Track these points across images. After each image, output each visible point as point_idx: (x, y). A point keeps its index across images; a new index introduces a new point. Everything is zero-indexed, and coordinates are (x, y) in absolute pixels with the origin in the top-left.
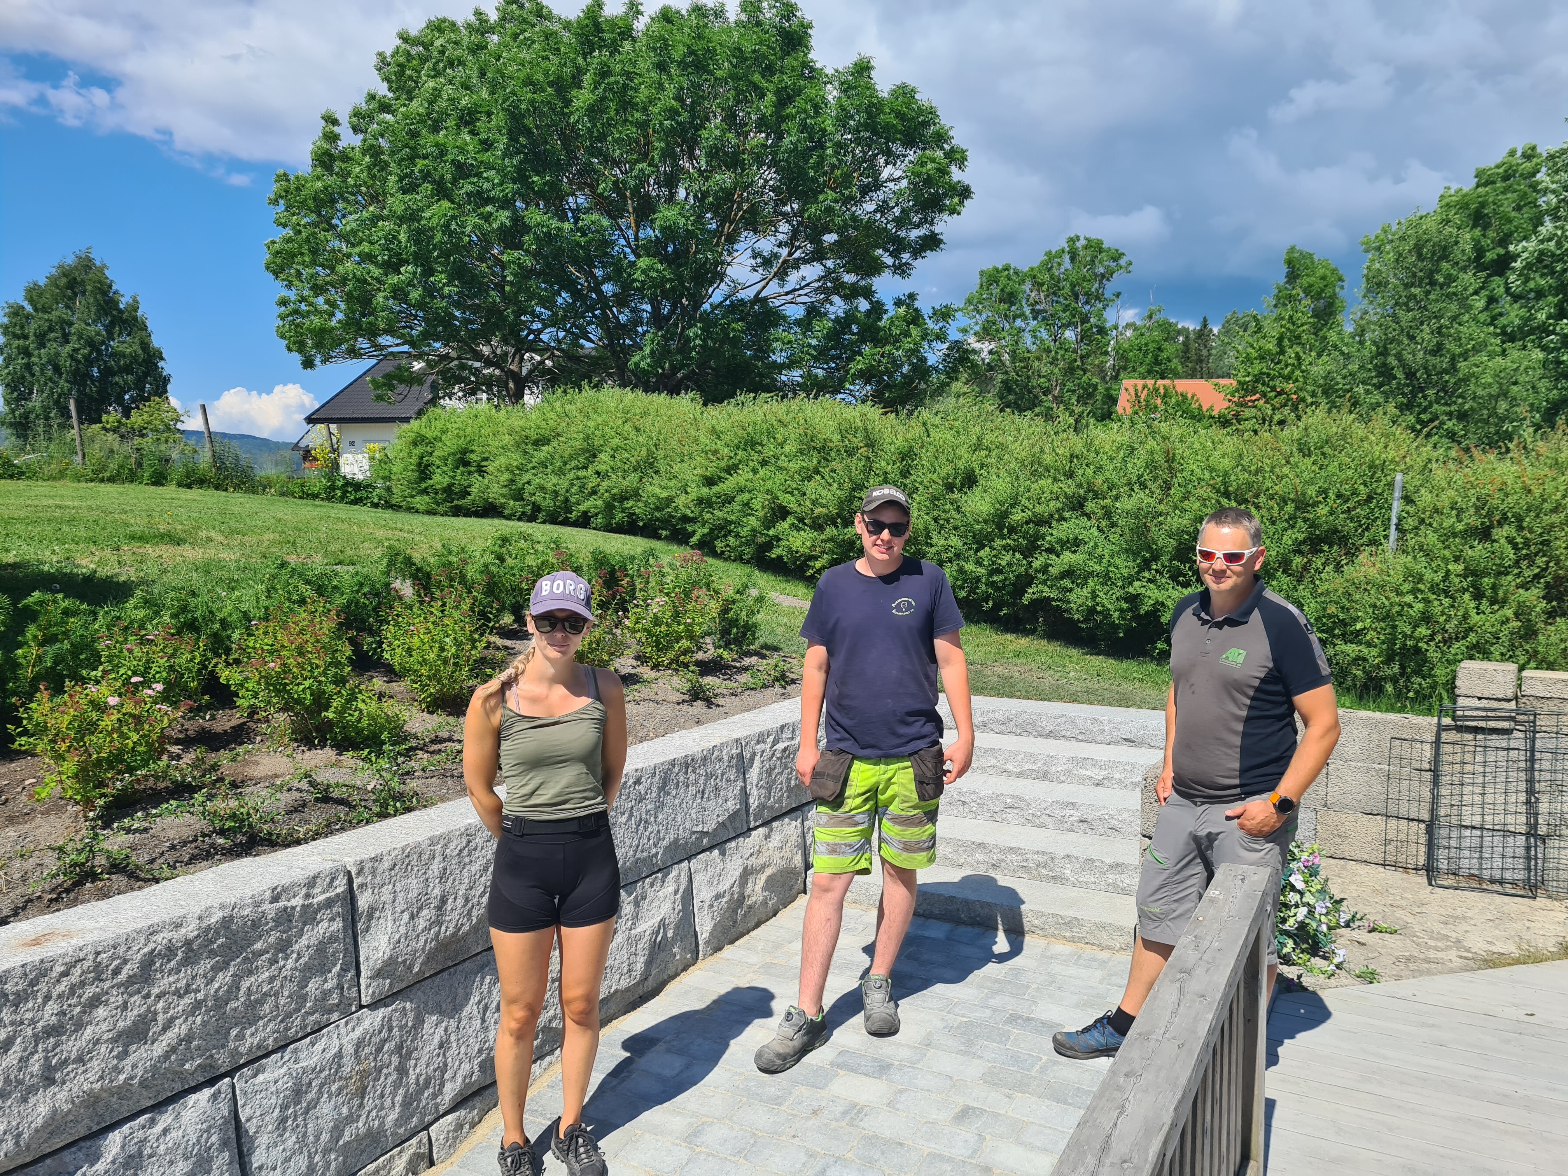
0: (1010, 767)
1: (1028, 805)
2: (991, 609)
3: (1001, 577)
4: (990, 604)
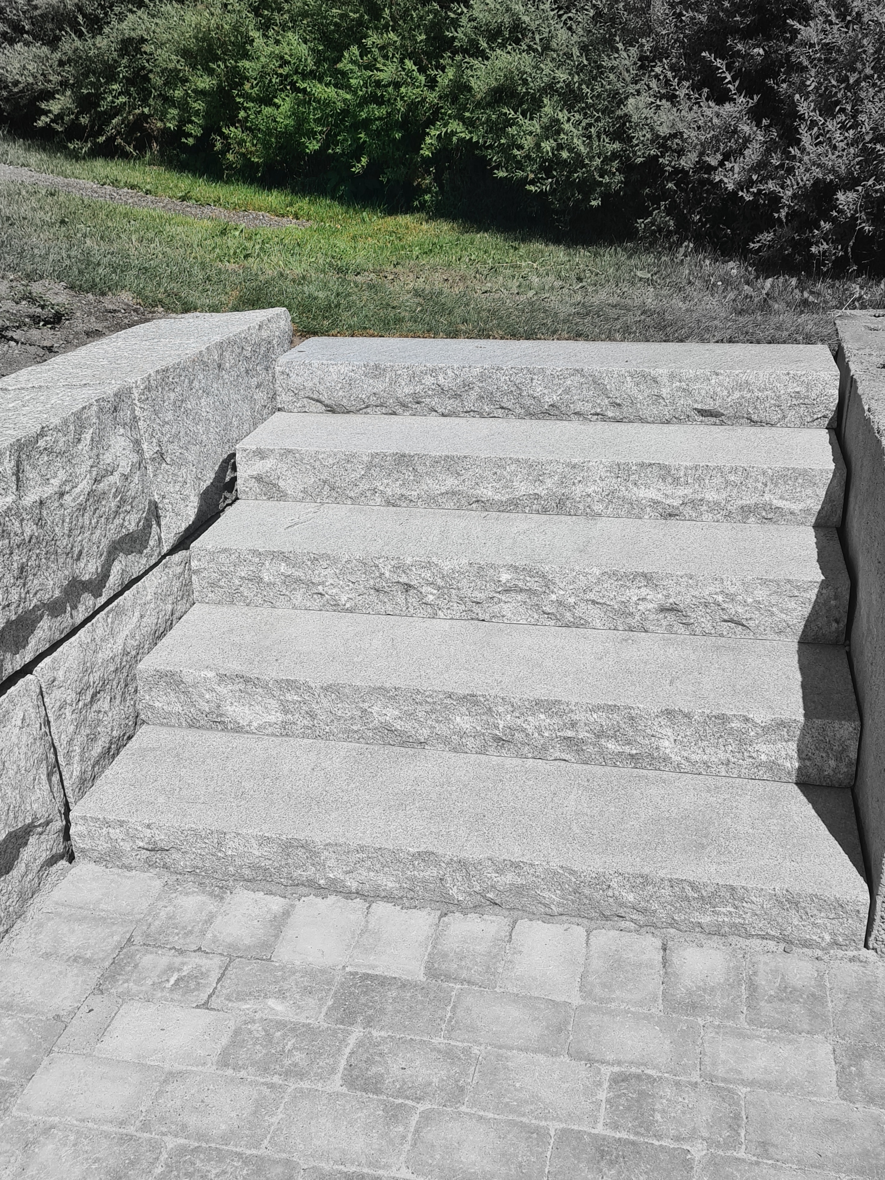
0: (487, 492)
1: (548, 584)
2: (367, 169)
3: (383, 111)
4: (364, 160)
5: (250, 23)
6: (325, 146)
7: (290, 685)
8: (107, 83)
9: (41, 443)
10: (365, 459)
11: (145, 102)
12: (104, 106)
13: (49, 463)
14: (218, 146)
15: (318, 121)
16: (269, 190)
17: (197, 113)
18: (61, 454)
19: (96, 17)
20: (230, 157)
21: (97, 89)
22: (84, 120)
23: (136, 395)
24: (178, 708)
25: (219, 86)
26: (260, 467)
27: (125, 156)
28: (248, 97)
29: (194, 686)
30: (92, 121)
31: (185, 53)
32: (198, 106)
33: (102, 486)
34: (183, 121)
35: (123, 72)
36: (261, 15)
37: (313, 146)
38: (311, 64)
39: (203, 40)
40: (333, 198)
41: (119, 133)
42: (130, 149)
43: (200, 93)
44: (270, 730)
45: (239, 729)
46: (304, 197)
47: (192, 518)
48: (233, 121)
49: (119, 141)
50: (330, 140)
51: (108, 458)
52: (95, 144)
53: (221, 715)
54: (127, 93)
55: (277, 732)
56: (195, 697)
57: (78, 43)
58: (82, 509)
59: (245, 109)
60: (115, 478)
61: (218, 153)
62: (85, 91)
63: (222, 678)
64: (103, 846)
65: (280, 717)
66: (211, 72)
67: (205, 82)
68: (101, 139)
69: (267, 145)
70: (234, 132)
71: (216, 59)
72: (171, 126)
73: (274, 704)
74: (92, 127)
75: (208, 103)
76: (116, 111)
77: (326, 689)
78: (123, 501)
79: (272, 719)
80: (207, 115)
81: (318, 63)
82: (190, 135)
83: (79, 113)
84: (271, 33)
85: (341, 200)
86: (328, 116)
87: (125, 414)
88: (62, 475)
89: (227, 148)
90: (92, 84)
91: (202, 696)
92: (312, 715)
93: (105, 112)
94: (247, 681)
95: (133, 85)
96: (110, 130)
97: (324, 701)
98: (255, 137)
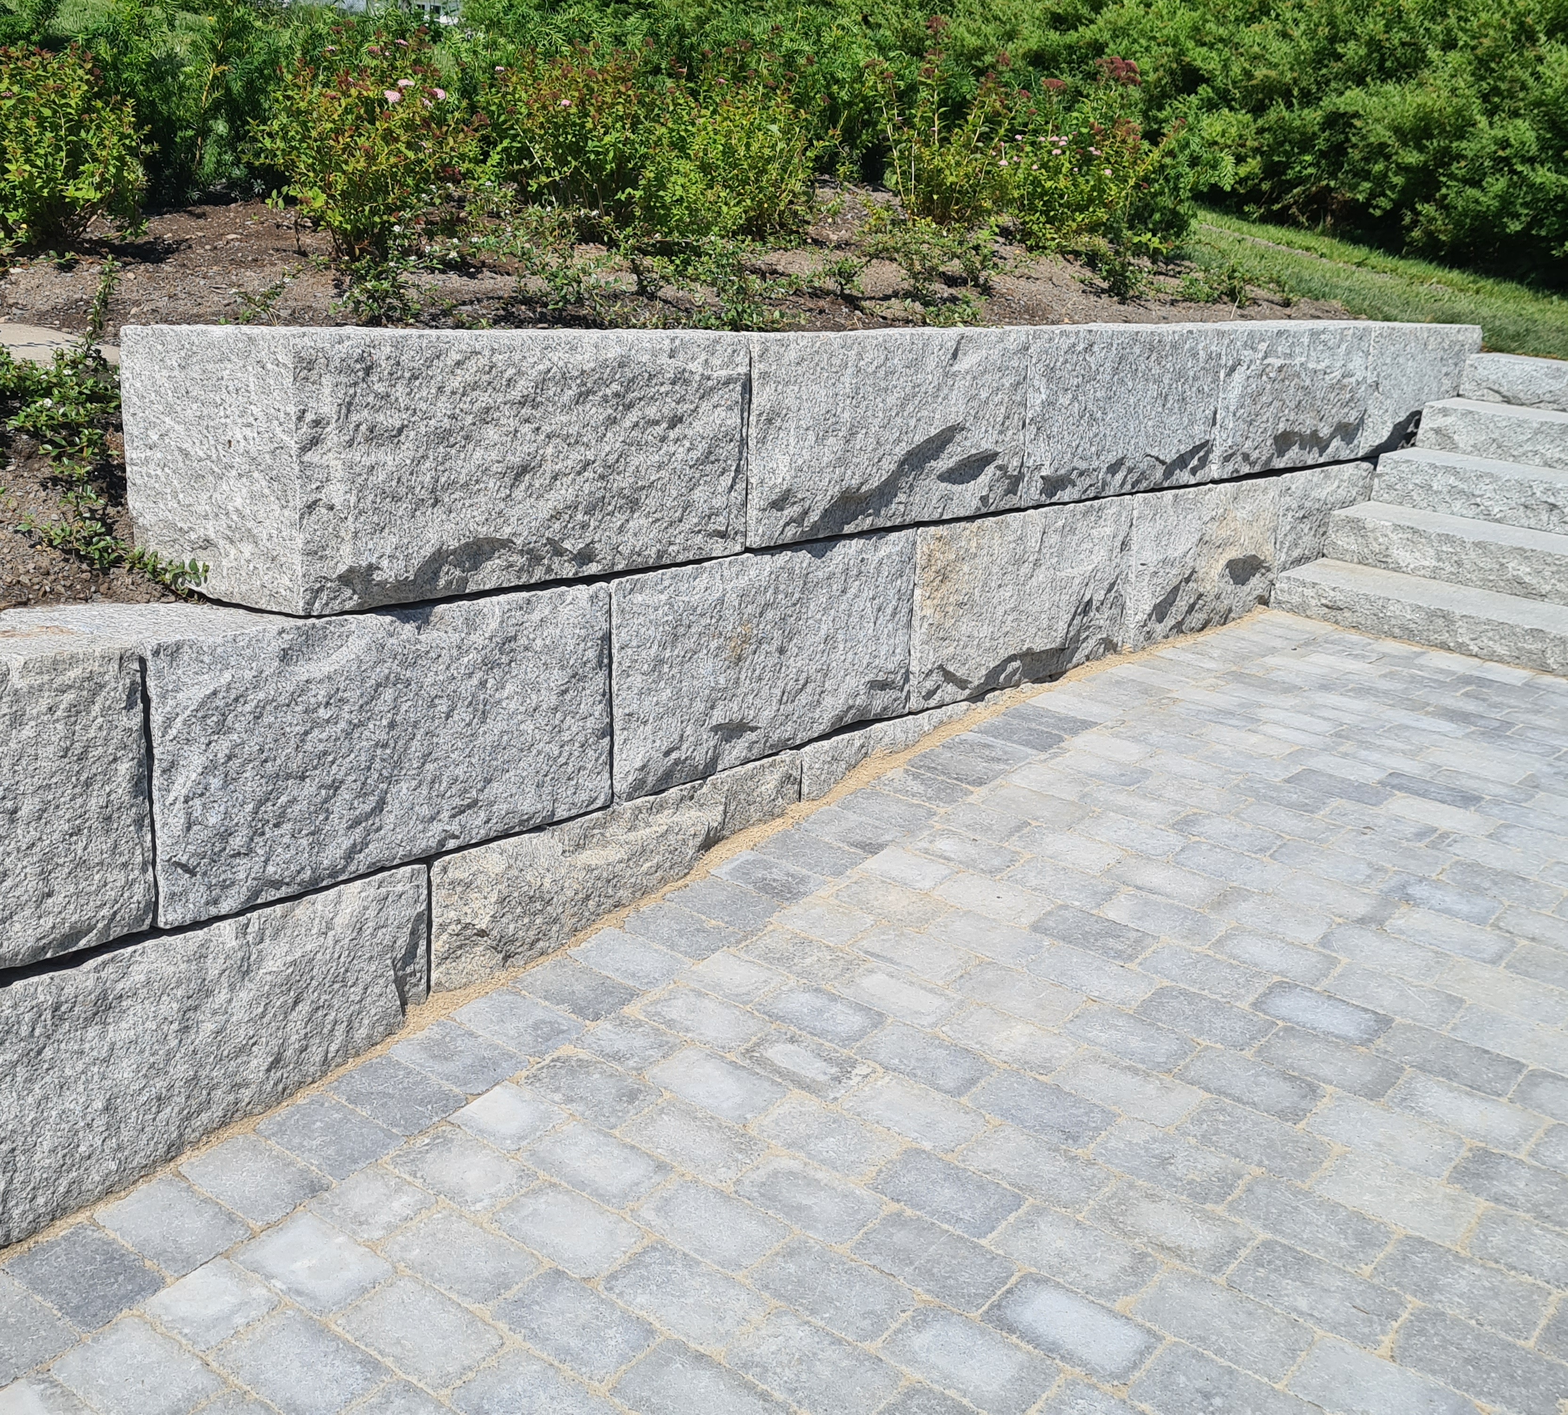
5: (1477, 106)
6: (1529, 226)
7: (1448, 539)
8: (1299, 154)
9: (1323, 337)
10: (1535, 425)
11: (1333, 175)
12: (1290, 174)
13: (1322, 351)
14: (1407, 220)
15: (1525, 205)
16: (1451, 268)
17: (1393, 187)
18: (1330, 348)
19: (1309, 91)
20: (1416, 233)
21: (1288, 158)
22: (1265, 186)
23: (1373, 335)
24: (1354, 547)
25: (1426, 162)
26: (1440, 421)
27: (1295, 224)
28: (1452, 176)
29: (1373, 531)
30: (1272, 189)
31: (1397, 130)
32: (1398, 180)
33: (1346, 381)
34: (1372, 195)
35: (1321, 144)
36: (1489, 102)
37: (1514, 226)
38: (1534, 150)
39: (1421, 119)
40: (1521, 282)
41: (1295, 202)
42: (1303, 219)
43: (1402, 169)
44: (1422, 572)
45: (1398, 569)
46: (1488, 278)
47: (1385, 439)
48: (1427, 199)
49: (1294, 210)
50: (1536, 222)
51: (1351, 366)
52: (1269, 211)
53: (1386, 556)
54: (1316, 165)
55: (1428, 574)
56: (1371, 540)
57: (1286, 114)
58: (1332, 387)
59: (1448, 187)
60: (1353, 380)
61: (1405, 227)
62: (1276, 159)
63: (1397, 527)
64: (1296, 599)
65: (1434, 563)
66: (1421, 149)
67: (1412, 158)
68: (1276, 207)
69: (1459, 224)
70: (1427, 209)
71: (1430, 137)
72: (1360, 197)
73: (1432, 552)
74: (1271, 193)
75: (1408, 180)
76: (1300, 181)
77: (1477, 545)
78: (1351, 399)
79: (1427, 563)
80: (1404, 190)
81: (1542, 149)
82: (1379, 207)
83: (1262, 180)
84: (1496, 118)
85: (1530, 286)
86: (1538, 200)
87: (1364, 345)
88: (1327, 362)
89: (1415, 223)
90: (1286, 152)
91: (1376, 539)
92: (1459, 564)
93: (1288, 181)
94: (1415, 531)
95: (1324, 158)
96: (1289, 199)
97: (1471, 552)
98: (1448, 216)
